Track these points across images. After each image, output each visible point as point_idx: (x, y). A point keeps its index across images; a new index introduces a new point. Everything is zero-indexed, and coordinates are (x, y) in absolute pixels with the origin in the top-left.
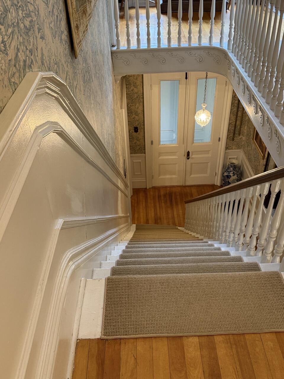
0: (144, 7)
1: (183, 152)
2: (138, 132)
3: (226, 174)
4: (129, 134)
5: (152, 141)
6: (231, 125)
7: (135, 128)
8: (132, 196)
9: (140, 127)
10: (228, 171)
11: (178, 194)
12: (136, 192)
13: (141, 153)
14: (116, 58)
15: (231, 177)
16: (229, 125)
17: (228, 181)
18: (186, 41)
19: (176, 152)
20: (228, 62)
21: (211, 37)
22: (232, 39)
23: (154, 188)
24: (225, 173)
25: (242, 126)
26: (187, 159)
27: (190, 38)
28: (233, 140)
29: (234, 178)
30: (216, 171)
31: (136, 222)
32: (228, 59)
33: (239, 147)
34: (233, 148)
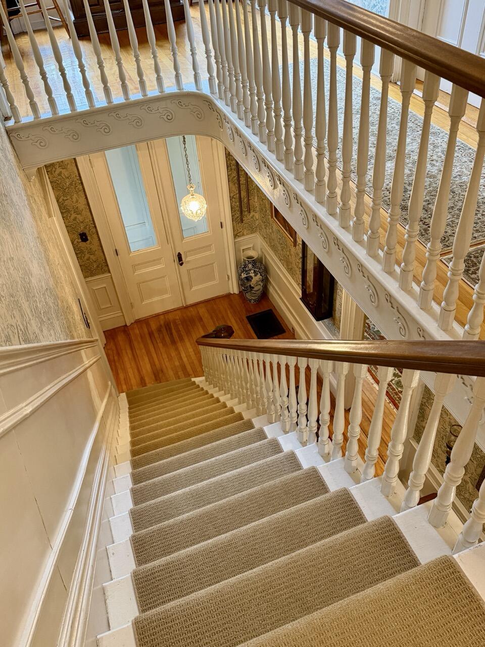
0: (45, 30)
1: (171, 257)
2: (88, 240)
3: (244, 276)
4: (74, 247)
5: (116, 250)
6: (233, 200)
7: (80, 234)
8: (105, 345)
9: (89, 232)
10: (246, 271)
11: (180, 323)
12: (110, 335)
13: (103, 273)
14: (19, 139)
15: (252, 278)
16: (230, 200)
17: (250, 285)
18: (136, 89)
19: (160, 259)
20: (218, 116)
21: (177, 76)
22: (215, 74)
23: (138, 322)
24: (242, 274)
25: (250, 198)
26: (179, 265)
27: (142, 82)
28: (242, 221)
29: (258, 279)
30: (227, 272)
31: (124, 387)
32: (215, 110)
33: (253, 231)
34: (245, 234)
